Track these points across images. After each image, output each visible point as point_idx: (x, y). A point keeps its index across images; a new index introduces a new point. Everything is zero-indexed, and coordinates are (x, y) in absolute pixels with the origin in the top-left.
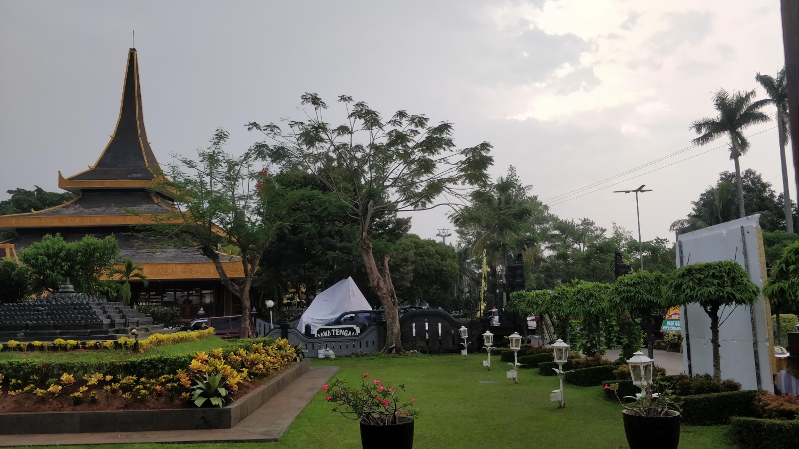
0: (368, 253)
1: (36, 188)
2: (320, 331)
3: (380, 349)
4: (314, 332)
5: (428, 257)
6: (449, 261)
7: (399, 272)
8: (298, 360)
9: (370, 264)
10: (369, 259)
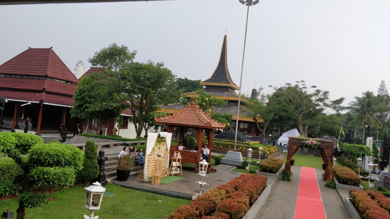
0: (300, 125)
1: (185, 78)
2: (284, 145)
3: (301, 153)
4: (282, 145)
5: (328, 123)
6: (336, 125)
7: (314, 128)
8: (278, 152)
9: (301, 128)
10: (300, 127)
